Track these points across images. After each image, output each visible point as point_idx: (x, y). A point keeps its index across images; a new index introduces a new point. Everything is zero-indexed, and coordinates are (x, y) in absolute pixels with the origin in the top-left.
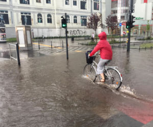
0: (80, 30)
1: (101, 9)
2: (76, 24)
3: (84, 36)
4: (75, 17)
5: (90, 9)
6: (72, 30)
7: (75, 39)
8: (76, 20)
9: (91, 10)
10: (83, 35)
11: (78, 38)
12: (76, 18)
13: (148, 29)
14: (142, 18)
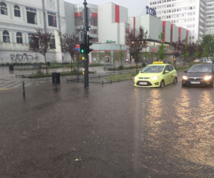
0: (28, 53)
1: (60, 26)
2: (20, 45)
3: (35, 64)
4: (19, 34)
5: (43, 24)
6: (15, 53)
7: (15, 67)
8: (21, 39)
9: (45, 26)
10: (34, 61)
11: (20, 67)
12: (21, 35)
13: (122, 55)
14: (115, 42)
